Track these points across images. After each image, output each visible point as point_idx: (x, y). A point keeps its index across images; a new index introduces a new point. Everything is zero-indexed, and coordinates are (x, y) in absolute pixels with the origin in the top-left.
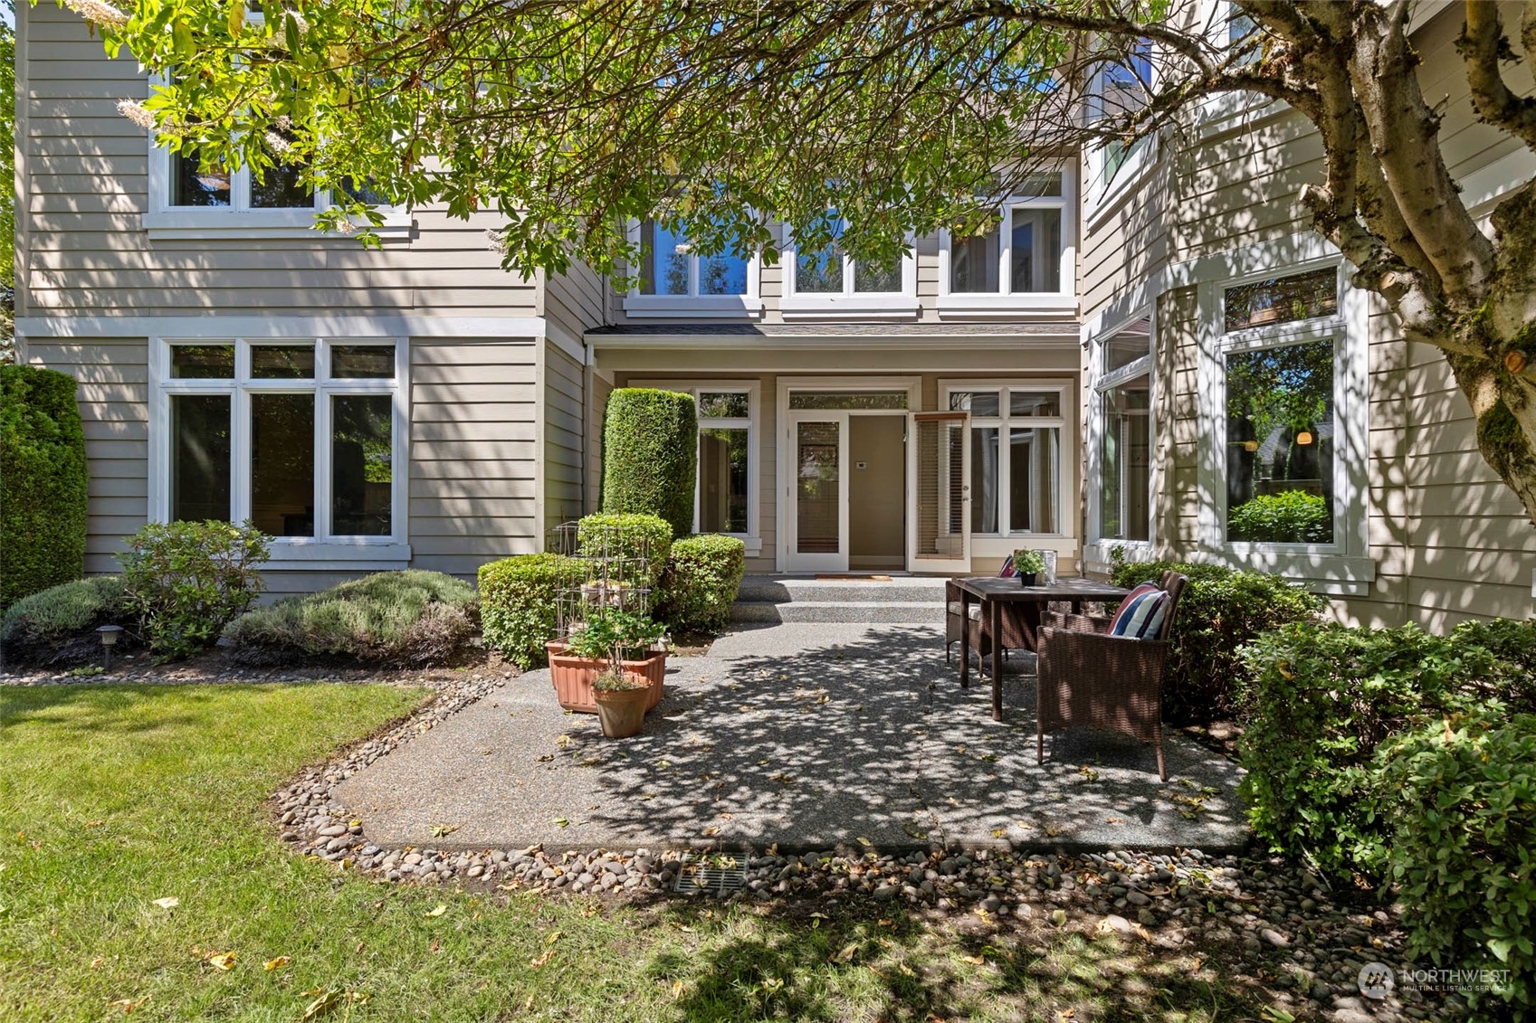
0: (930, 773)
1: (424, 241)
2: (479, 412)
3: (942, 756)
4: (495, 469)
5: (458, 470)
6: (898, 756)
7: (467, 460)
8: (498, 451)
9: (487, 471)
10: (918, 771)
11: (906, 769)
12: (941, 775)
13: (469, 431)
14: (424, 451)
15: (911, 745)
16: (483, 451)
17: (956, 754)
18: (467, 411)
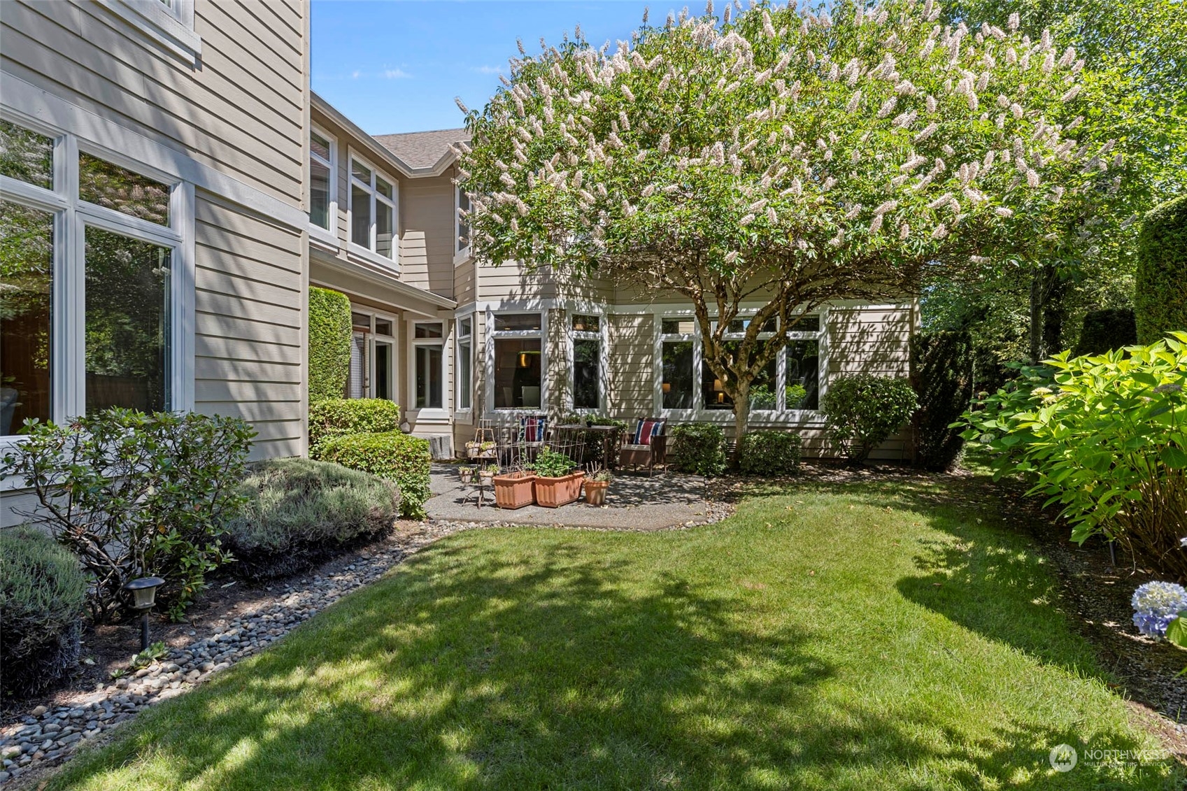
1: (204, 76)
2: (263, 292)
4: (274, 353)
5: (243, 351)
7: (251, 342)
8: (277, 336)
9: (268, 354)
13: (254, 310)
14: (211, 326)
16: (265, 333)
18: (251, 289)
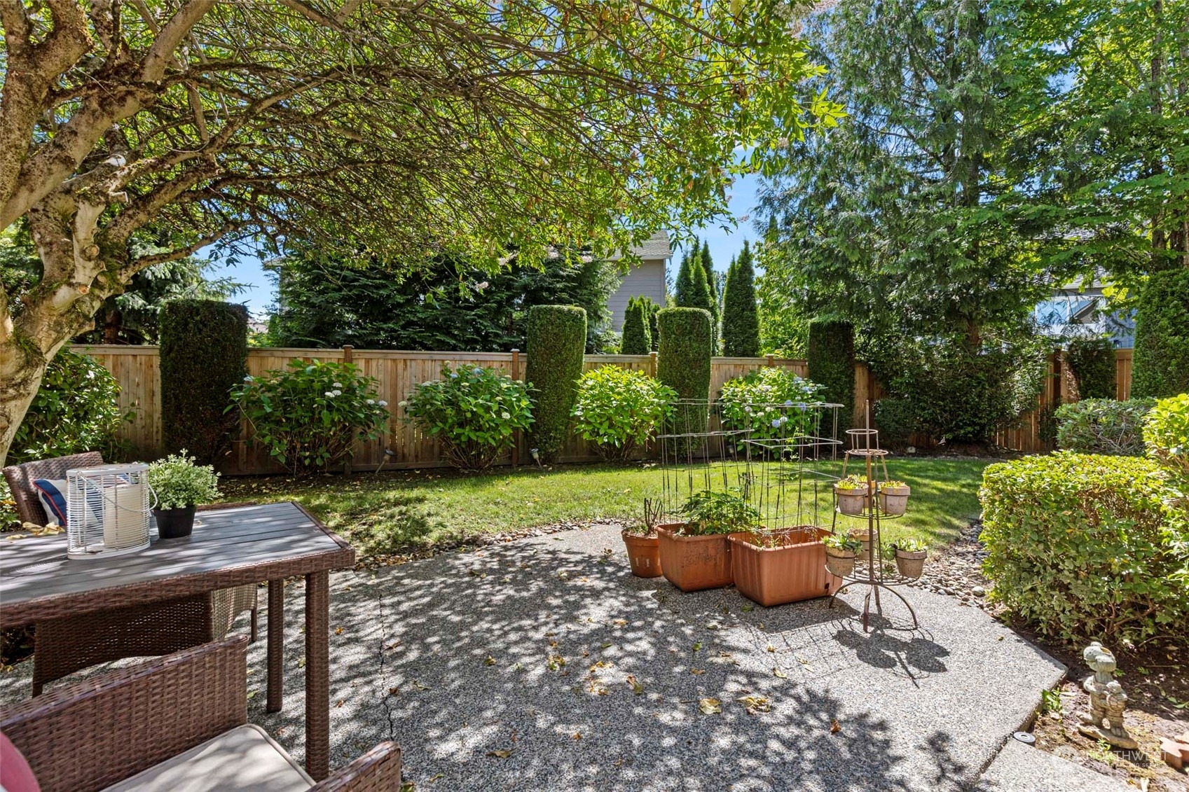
0: (372, 604)
3: (365, 621)
6: (405, 615)
10: (382, 606)
11: (393, 605)
12: (362, 604)
15: (399, 629)
17: (350, 628)
